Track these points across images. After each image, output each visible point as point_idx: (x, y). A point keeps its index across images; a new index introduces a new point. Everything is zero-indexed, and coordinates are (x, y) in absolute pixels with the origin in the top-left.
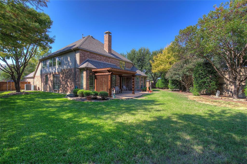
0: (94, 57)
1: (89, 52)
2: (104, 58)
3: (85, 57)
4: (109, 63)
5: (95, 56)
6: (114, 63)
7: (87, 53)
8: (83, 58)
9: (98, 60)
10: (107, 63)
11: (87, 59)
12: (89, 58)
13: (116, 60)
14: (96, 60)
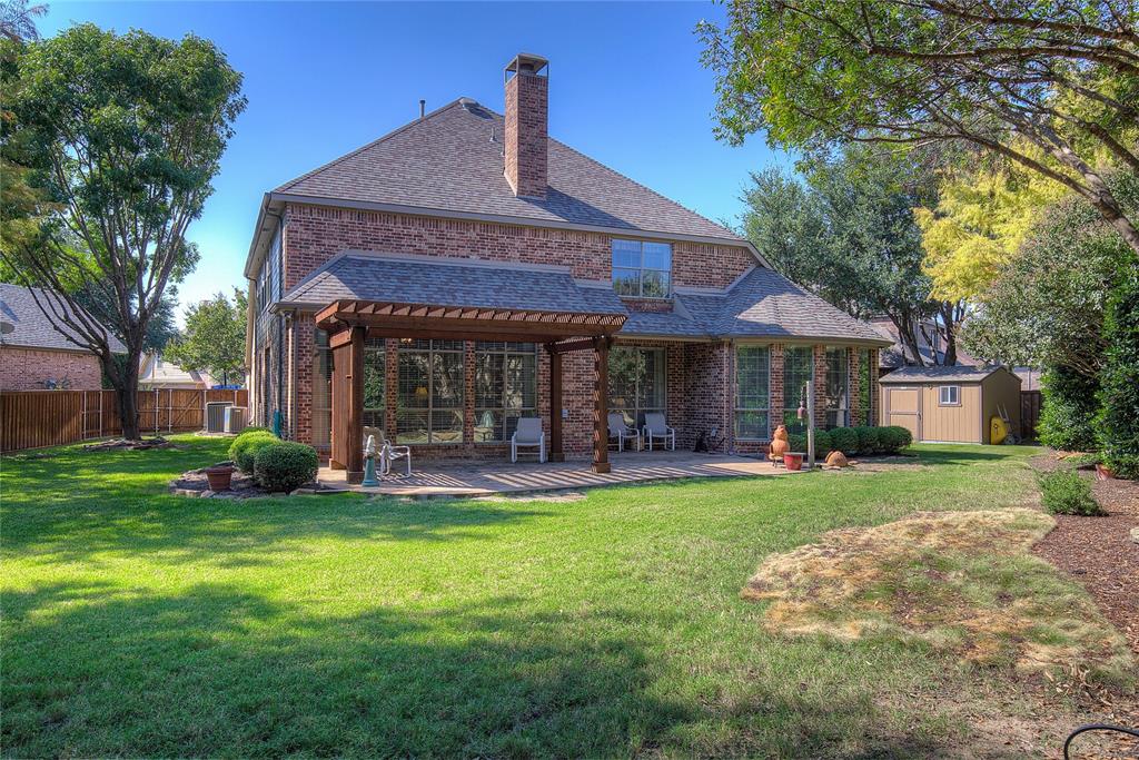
0: (387, 239)
1: (352, 211)
2: (472, 234)
3: (326, 242)
4: (515, 265)
5: (398, 228)
6: (559, 262)
7: (336, 221)
8: (313, 249)
9: (420, 251)
10: (495, 264)
11: (339, 255)
12: (353, 246)
13: (573, 239)
14: (404, 256)
